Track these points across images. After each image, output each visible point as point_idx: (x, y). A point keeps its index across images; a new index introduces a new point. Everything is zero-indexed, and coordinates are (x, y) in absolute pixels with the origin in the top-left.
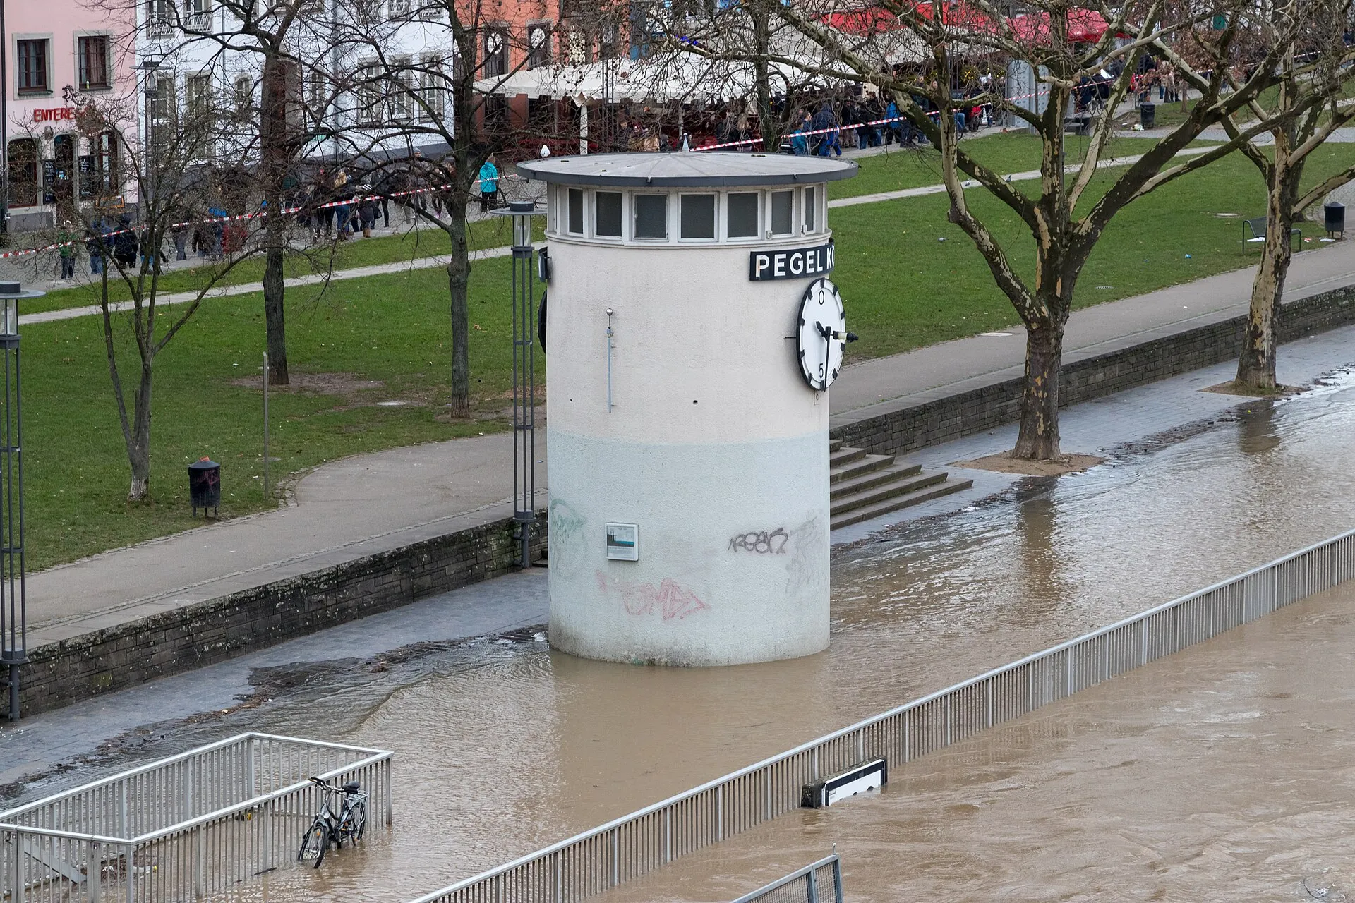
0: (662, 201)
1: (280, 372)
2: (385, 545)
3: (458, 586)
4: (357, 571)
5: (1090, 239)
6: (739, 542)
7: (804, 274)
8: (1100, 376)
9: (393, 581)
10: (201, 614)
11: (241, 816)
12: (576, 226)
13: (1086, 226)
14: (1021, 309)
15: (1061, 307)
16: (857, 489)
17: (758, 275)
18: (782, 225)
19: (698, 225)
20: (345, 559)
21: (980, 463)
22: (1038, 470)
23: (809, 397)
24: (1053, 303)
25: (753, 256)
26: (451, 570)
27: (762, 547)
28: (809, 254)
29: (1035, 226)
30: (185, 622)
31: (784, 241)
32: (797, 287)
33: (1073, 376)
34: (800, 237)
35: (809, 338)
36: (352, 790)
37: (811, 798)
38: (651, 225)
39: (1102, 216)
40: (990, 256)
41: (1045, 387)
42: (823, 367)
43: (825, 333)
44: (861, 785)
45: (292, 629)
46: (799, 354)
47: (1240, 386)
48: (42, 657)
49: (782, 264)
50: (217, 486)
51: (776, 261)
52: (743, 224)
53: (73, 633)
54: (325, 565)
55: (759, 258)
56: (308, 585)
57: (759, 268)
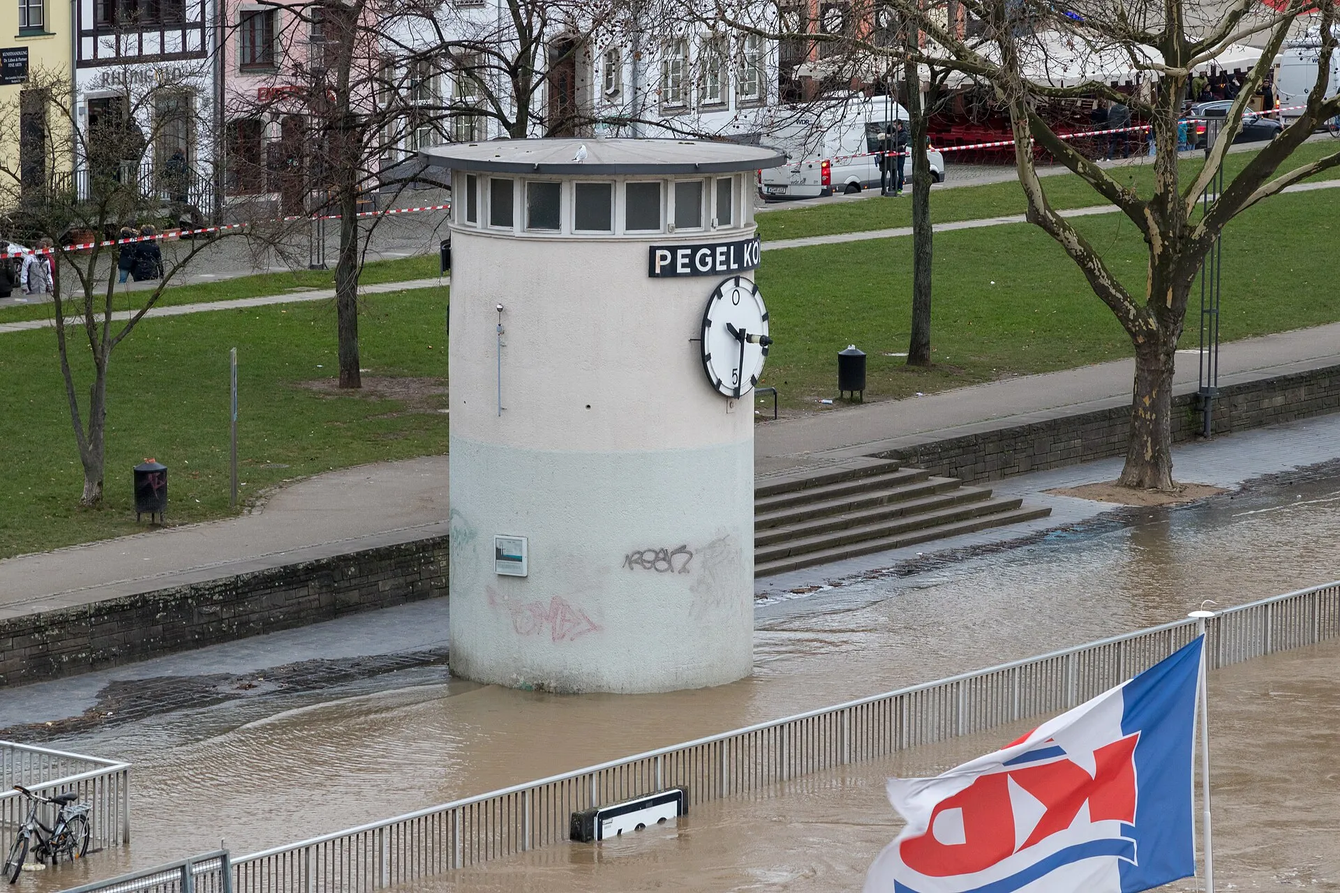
0: (554, 190)
1: (350, 374)
3: (394, 603)
4: (263, 582)
5: (1204, 244)
6: (635, 559)
7: (713, 272)
8: (1279, 400)
9: (310, 594)
10: (59, 621)
12: (472, 217)
13: (1201, 229)
14: (1124, 319)
15: (1172, 319)
17: (658, 271)
18: (690, 216)
19: (593, 216)
22: (1139, 499)
23: (722, 405)
24: (1162, 314)
25: (653, 251)
26: (385, 586)
27: (662, 565)
28: (719, 250)
30: (39, 629)
31: (690, 234)
32: (703, 287)
33: (1240, 398)
34: (709, 230)
35: (716, 341)
36: (62, 801)
37: (581, 828)
38: (544, 216)
39: (1216, 219)
40: (1081, 260)
41: (1154, 407)
42: (738, 373)
43: (740, 336)
44: (650, 816)
45: (175, 643)
46: (705, 358)
49: (686, 261)
50: (163, 490)
51: (679, 256)
52: (643, 214)
54: (223, 575)
55: (659, 253)
56: (199, 595)
57: (659, 264)
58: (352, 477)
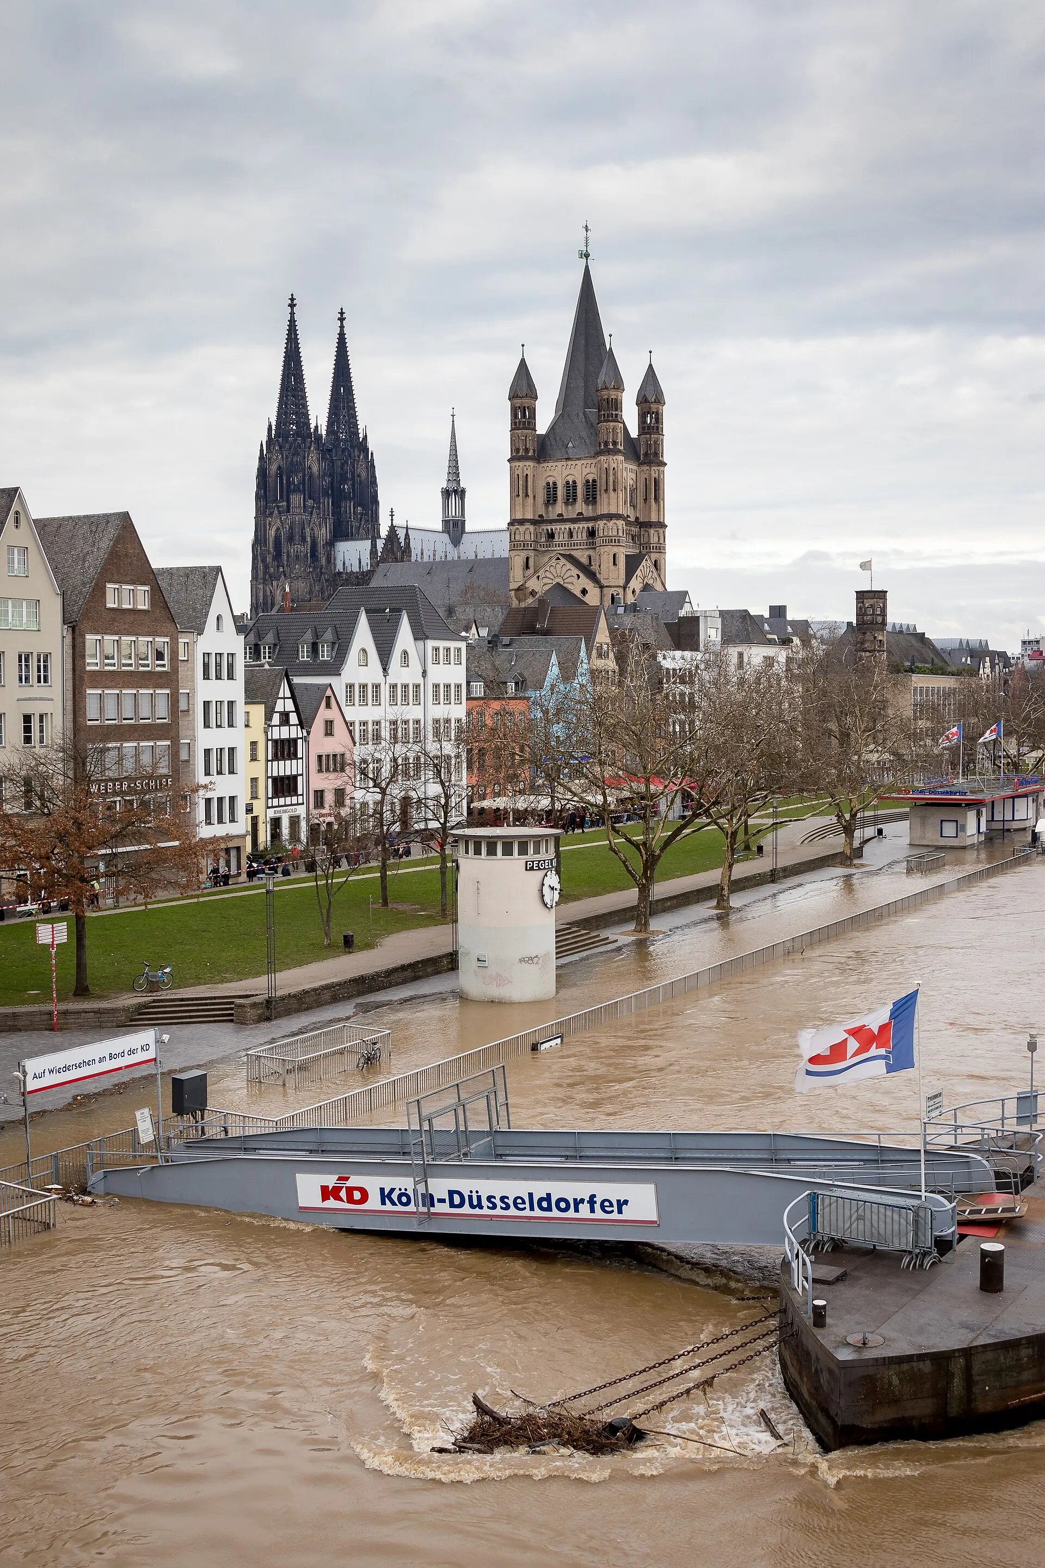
0: (495, 843)
1: (385, 903)
2: (406, 962)
3: (432, 975)
4: (395, 970)
5: (659, 856)
6: (522, 960)
7: (545, 868)
8: (669, 904)
9: (408, 973)
10: (339, 984)
11: (341, 1052)
12: (467, 852)
13: (658, 852)
14: (635, 880)
15: (650, 880)
16: (576, 942)
17: (528, 868)
18: (537, 851)
19: (508, 851)
20: (390, 967)
21: (622, 934)
22: (642, 936)
23: (547, 910)
24: (647, 878)
25: (527, 862)
26: (429, 970)
27: (530, 962)
28: (547, 861)
29: (640, 852)
30: (334, 987)
31: (537, 857)
32: (542, 873)
33: (659, 903)
34: (543, 856)
35: (546, 890)
36: (374, 1044)
37: (535, 1048)
38: (492, 851)
39: (662, 849)
40: (624, 862)
41: (644, 907)
42: (552, 900)
43: (552, 889)
44: (553, 1043)
45: (371, 990)
46: (543, 896)
47: (716, 908)
48: (283, 998)
49: (537, 865)
50: (352, 941)
51: (535, 864)
52: (523, 851)
53: (293, 990)
54: (384, 968)
55: (529, 863)
56: (378, 974)
57: (528, 866)
58: (403, 935)
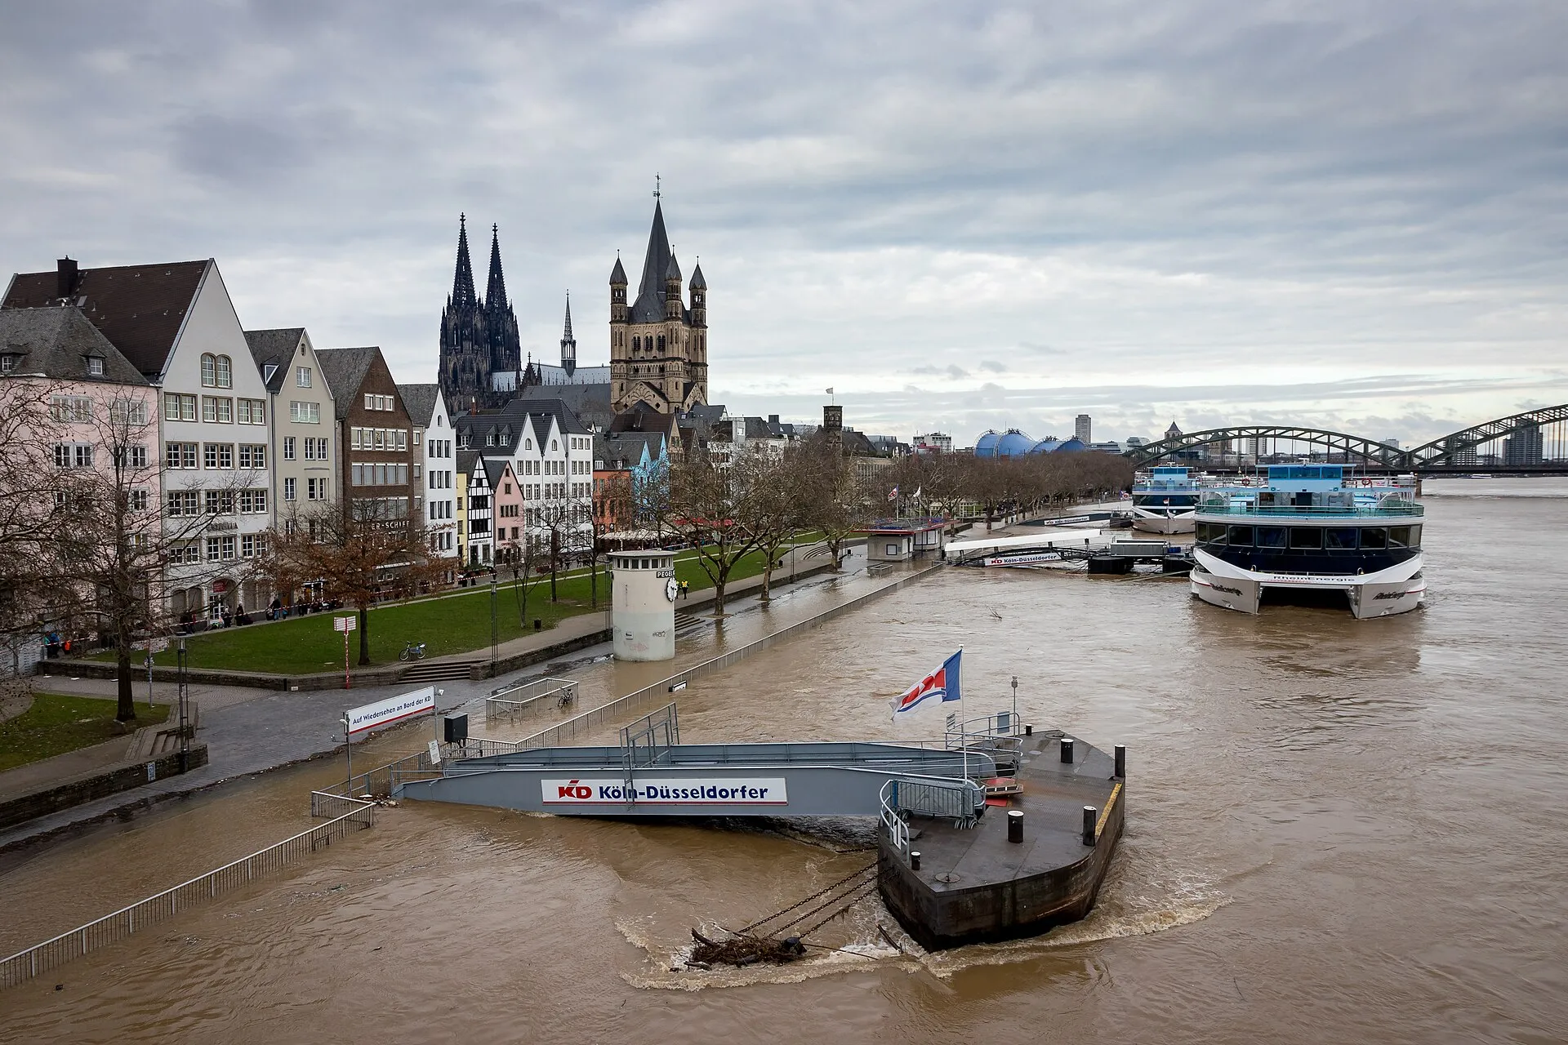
0: (637, 561)
1: (555, 599)
3: (594, 645)
4: (571, 642)
5: (730, 568)
6: (654, 634)
7: (668, 577)
8: (733, 597)
9: (580, 644)
10: (537, 652)
11: (545, 697)
12: (619, 566)
13: (729, 566)
14: (715, 583)
15: (724, 583)
16: (680, 622)
17: (658, 577)
18: (663, 566)
19: (645, 566)
20: (568, 640)
21: (708, 616)
22: (720, 617)
23: (670, 603)
24: (722, 582)
25: (657, 572)
26: (592, 642)
27: (660, 635)
28: (669, 572)
29: (718, 566)
30: (534, 654)
31: (664, 569)
32: (667, 579)
33: (727, 597)
34: (668, 569)
35: (669, 589)
36: (570, 690)
37: (671, 690)
38: (635, 566)
39: (732, 563)
40: (708, 572)
41: (721, 600)
42: (672, 596)
44: (681, 687)
45: (558, 655)
46: (667, 594)
47: (761, 599)
48: (501, 662)
49: (664, 574)
50: (541, 624)
51: (662, 574)
52: (655, 565)
53: (508, 657)
56: (561, 645)
57: (658, 575)
58: (571, 619)
